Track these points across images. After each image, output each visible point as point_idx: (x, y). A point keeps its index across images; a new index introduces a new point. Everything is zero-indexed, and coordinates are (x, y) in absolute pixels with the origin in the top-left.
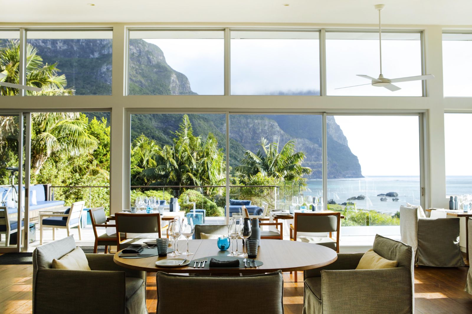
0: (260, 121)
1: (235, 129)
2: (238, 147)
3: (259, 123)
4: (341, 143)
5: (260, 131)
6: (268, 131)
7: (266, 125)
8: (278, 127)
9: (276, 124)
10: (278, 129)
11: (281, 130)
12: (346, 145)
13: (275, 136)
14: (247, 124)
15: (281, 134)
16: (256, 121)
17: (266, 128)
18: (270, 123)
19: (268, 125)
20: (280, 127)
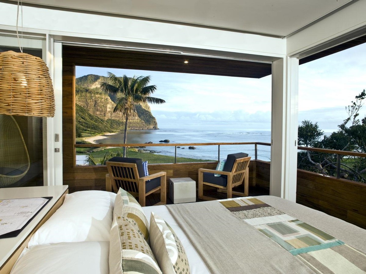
0: (99, 96)
1: (83, 100)
2: (85, 112)
3: (98, 97)
4: (147, 110)
5: (99, 101)
6: (104, 102)
7: (103, 98)
8: (110, 100)
9: (109, 98)
10: (110, 101)
11: (112, 101)
12: (149, 111)
13: (109, 105)
14: (91, 97)
15: (112, 104)
16: (97, 96)
17: (103, 100)
18: (105, 97)
19: (104, 98)
20: (112, 100)
